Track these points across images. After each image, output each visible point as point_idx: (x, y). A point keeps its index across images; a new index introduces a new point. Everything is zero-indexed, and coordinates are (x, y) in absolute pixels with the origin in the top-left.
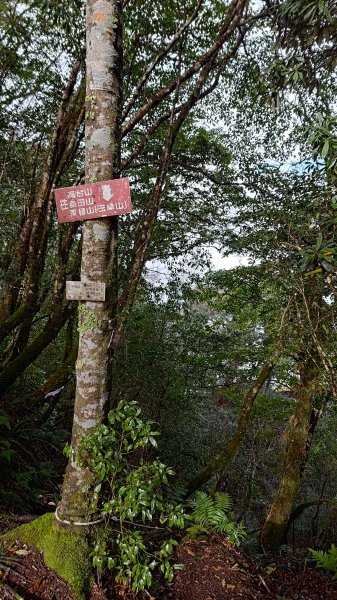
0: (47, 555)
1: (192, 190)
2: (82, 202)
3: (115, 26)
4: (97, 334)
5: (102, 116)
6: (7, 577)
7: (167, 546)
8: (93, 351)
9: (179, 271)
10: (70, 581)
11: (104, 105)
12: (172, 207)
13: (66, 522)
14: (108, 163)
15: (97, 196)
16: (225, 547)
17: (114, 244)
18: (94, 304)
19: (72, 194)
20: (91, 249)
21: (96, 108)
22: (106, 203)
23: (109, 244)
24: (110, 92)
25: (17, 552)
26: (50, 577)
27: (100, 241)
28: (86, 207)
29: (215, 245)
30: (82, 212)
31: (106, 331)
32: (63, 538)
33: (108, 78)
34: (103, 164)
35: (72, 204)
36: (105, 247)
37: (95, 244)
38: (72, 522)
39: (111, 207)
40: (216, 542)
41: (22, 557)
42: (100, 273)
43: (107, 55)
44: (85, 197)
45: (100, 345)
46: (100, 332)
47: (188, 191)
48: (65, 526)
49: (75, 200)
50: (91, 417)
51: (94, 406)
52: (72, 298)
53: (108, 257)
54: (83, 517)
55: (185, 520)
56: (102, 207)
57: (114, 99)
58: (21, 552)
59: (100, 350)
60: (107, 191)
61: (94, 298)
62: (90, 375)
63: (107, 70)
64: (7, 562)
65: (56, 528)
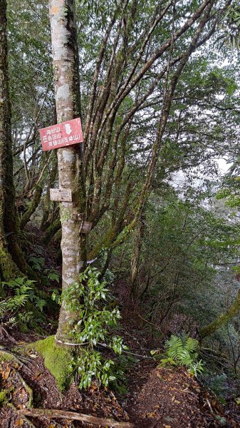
0: (47, 360)
1: (206, 116)
2: (55, 137)
3: (66, 14)
4: (71, 223)
5: (62, 77)
6: (21, 369)
7: (107, 364)
8: (69, 234)
9: (194, 178)
10: (57, 378)
11: (63, 69)
12: (191, 130)
13: (60, 341)
14: (69, 109)
15: (62, 132)
16: (185, 375)
17: (78, 163)
18: (67, 204)
19: (49, 132)
20: (62, 167)
21: (58, 72)
22: (68, 136)
23: (74, 163)
24: (67, 60)
25: (31, 356)
26: (46, 373)
27: (67, 161)
28: (57, 139)
29: (224, 157)
30: (55, 143)
31: (76, 221)
32: (57, 351)
33: (64, 51)
34: (66, 109)
35: (50, 138)
36: (71, 165)
37: (64, 164)
38: (64, 342)
39: (71, 139)
40: (180, 371)
41: (33, 359)
42: (69, 183)
43: (62, 35)
44: (56, 133)
45: (73, 230)
46: (73, 222)
47: (202, 117)
48: (58, 343)
49: (51, 135)
50: (71, 277)
51: (73, 270)
52: (53, 199)
53: (74, 172)
54: (71, 340)
55: (123, 349)
56: (66, 139)
57: (70, 64)
58: (33, 356)
59: (74, 233)
60: (68, 128)
61: (66, 199)
62: (68, 250)
63: (62, 45)
64: (23, 360)
65: (54, 345)
